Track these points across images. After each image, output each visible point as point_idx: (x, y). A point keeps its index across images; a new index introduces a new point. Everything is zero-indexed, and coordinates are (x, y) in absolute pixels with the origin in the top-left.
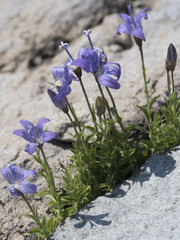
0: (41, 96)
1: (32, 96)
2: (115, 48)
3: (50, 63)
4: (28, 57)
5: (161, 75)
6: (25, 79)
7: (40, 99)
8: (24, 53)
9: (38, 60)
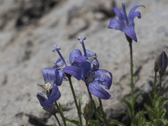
0: (27, 62)
1: (18, 62)
2: (100, 16)
3: (37, 25)
4: (16, 16)
5: (146, 62)
6: (12, 41)
7: (26, 66)
8: (13, 11)
9: (25, 19)
